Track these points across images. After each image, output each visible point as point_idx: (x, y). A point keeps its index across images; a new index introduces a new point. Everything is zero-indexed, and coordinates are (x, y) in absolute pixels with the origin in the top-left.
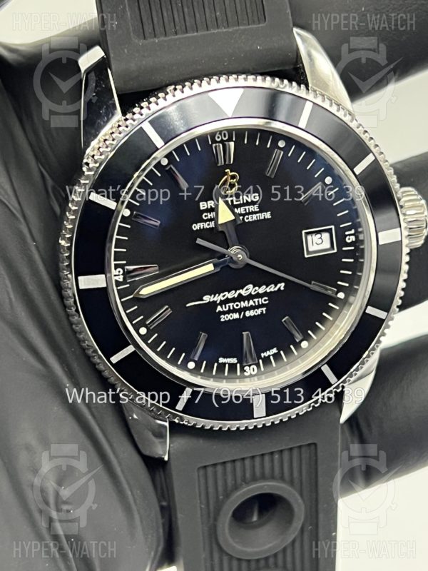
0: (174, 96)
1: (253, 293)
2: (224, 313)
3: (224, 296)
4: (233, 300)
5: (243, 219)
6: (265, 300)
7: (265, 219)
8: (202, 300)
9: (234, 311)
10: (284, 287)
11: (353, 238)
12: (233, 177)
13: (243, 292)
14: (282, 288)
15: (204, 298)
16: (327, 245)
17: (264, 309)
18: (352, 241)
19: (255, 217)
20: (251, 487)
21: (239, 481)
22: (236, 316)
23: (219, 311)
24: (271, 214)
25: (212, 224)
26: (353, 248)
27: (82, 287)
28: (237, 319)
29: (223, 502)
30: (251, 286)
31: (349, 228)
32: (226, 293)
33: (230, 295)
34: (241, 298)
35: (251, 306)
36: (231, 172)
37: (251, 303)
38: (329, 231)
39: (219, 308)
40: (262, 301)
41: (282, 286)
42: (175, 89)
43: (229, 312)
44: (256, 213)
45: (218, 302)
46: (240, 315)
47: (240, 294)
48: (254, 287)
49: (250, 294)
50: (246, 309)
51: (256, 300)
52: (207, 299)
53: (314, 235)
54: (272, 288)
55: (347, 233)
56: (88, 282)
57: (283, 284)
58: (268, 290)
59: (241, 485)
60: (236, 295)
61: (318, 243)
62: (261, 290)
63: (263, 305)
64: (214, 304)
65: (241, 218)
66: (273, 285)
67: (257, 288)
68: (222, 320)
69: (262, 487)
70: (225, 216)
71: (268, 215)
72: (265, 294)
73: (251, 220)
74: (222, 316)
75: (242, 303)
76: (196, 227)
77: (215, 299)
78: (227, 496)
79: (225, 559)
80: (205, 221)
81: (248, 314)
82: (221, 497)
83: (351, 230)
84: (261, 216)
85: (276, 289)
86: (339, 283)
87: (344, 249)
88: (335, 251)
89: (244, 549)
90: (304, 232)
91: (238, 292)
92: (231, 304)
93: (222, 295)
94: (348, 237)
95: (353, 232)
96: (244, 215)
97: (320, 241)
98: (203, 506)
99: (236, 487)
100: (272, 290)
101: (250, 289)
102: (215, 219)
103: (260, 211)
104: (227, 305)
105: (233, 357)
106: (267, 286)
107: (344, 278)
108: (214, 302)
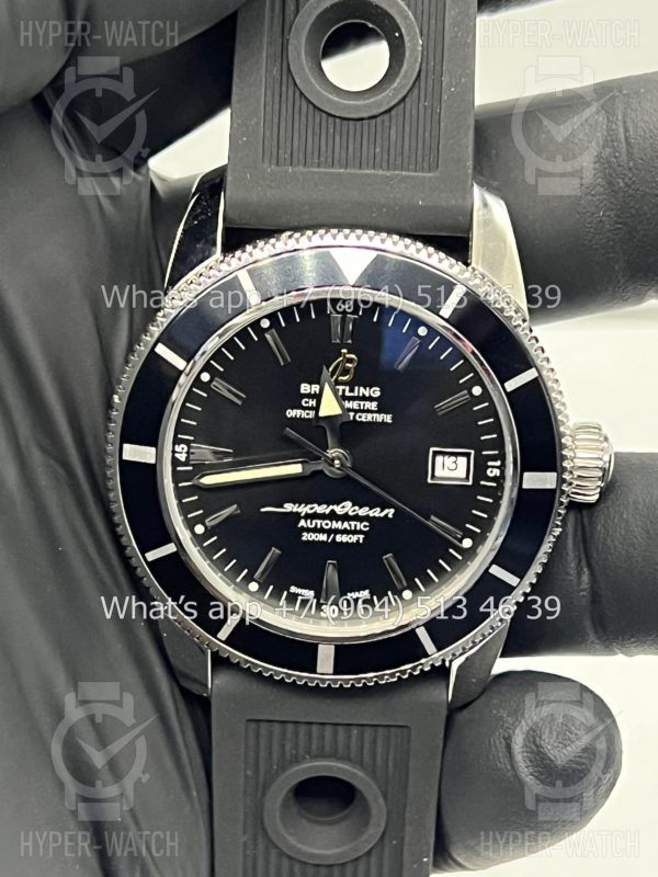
0: (286, 244)
1: (351, 514)
2: (308, 530)
3: (311, 509)
4: (322, 517)
5: (354, 417)
6: (365, 526)
7: (383, 423)
8: (282, 507)
9: (322, 531)
10: (394, 515)
11: (497, 472)
12: (350, 361)
13: (338, 510)
14: (390, 516)
15: (286, 505)
16: (461, 473)
17: (362, 537)
18: (496, 476)
19: (369, 417)
20: (317, 763)
21: (301, 752)
22: (323, 537)
23: (302, 527)
24: (392, 419)
25: (312, 414)
26: (495, 485)
27: (126, 457)
28: (323, 541)
29: (277, 774)
30: (348, 504)
31: (494, 458)
32: (316, 505)
33: (320, 509)
34: (333, 516)
35: (345, 529)
36: (349, 353)
37: (346, 525)
38: (467, 455)
39: (302, 523)
40: (360, 526)
41: (390, 512)
42: (290, 237)
43: (315, 530)
44: (372, 412)
45: (303, 515)
46: (328, 538)
47: (333, 511)
48: (353, 506)
49: (347, 513)
50: (337, 531)
51: (353, 523)
52: (289, 507)
53: (446, 457)
54: (376, 513)
55: (490, 463)
56: (135, 453)
57: (392, 511)
58: (371, 514)
59: (304, 758)
60: (327, 511)
61: (450, 468)
62: (363, 512)
63: (360, 532)
64: (297, 516)
65: (352, 414)
66: (379, 509)
67: (357, 508)
68: (304, 538)
69: (331, 768)
70: (330, 407)
71: (388, 418)
72: (367, 518)
73: (363, 420)
74: (305, 534)
75: (334, 522)
76: (291, 413)
77: (300, 510)
78: (283, 767)
79: (273, 853)
80: (304, 409)
81: (339, 538)
82: (275, 767)
83: (496, 460)
84: (379, 418)
85: (382, 515)
86: (468, 526)
87: (482, 483)
88: (470, 483)
89: (299, 846)
90: (432, 449)
91: (331, 507)
92: (319, 522)
93: (310, 506)
94: (489, 470)
95: (498, 463)
96: (356, 411)
97: (453, 466)
98: (249, 772)
99: (297, 760)
100: (377, 515)
101: (347, 507)
102: (317, 409)
103: (379, 412)
104: (314, 522)
105: (310, 589)
106: (371, 509)
107: (476, 521)
108: (298, 514)
